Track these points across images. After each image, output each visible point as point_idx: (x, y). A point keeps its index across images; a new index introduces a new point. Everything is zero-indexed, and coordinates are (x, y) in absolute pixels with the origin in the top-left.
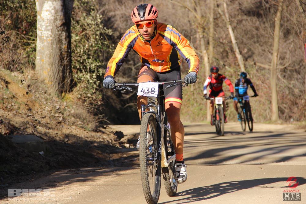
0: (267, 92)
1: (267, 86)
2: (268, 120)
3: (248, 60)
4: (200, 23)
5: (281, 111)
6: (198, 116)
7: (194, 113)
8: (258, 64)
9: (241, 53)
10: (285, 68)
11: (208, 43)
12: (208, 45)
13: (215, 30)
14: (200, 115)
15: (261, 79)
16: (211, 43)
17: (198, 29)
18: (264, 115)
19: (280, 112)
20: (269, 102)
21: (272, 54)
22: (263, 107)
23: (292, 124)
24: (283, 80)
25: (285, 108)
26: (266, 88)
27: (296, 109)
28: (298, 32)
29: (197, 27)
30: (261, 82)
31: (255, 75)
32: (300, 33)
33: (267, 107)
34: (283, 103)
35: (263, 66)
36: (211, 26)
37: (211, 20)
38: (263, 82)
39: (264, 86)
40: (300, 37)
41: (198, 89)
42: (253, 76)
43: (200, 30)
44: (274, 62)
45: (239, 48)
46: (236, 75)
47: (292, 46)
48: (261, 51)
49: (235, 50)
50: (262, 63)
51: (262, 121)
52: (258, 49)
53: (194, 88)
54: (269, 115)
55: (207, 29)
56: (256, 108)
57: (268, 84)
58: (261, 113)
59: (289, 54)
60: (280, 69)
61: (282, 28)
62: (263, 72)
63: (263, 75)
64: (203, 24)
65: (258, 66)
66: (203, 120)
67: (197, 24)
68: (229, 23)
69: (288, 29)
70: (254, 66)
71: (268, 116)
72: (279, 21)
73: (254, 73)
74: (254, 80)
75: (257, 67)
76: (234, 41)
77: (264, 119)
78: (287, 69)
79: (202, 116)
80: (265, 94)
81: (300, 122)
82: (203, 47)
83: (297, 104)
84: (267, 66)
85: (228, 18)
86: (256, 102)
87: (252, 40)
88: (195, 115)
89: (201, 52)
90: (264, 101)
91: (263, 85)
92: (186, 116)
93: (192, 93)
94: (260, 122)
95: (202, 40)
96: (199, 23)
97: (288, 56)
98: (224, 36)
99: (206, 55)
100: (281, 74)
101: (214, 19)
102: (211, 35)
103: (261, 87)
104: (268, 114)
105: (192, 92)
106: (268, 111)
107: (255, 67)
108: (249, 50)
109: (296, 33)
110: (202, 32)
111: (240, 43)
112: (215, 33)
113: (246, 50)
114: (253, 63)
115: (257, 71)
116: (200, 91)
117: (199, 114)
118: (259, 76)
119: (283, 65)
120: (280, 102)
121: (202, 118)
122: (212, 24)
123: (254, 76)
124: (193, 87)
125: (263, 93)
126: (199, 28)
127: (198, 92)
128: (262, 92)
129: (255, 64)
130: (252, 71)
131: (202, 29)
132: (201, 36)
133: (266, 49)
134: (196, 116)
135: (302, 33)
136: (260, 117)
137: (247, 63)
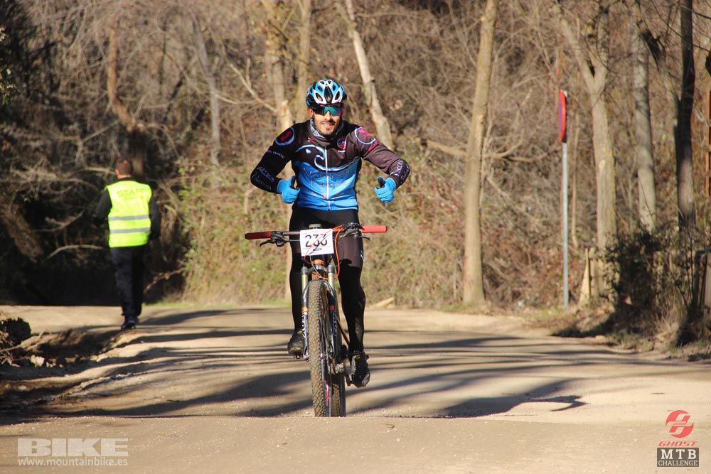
0: (453, 224)
1: (453, 207)
2: (453, 301)
3: (405, 131)
4: (273, 20)
5: (491, 279)
6: (260, 285)
7: (248, 277)
8: (430, 143)
9: (385, 111)
10: (507, 157)
11: (295, 80)
12: (291, 86)
13: (313, 43)
14: (267, 284)
15: (438, 187)
16: (301, 80)
17: (267, 39)
18: (444, 287)
19: (487, 281)
20: (459, 251)
21: (470, 116)
22: (443, 266)
23: (519, 314)
24: (499, 190)
25: (503, 269)
26: (452, 212)
27: (534, 273)
28: (547, 59)
29: (265, 32)
30: (437, 195)
31: (423, 175)
32: (552, 61)
33: (452, 266)
34: (497, 255)
35: (445, 149)
36: (305, 31)
37: (305, 13)
38: (443, 196)
39: (446, 206)
40: (551, 74)
41: (264, 210)
42: (417, 177)
43: (271, 43)
44: (475, 139)
45: (381, 97)
46: (369, 174)
47: (528, 97)
48: (441, 108)
49: (368, 103)
50: (444, 142)
51: (438, 306)
52: (432, 102)
53: (253, 205)
54: (457, 287)
55: (291, 41)
56: (423, 266)
57: (457, 199)
58: (438, 282)
59: (520, 119)
60: (492, 161)
61: (502, 46)
62: (446, 165)
63: (444, 175)
64: (281, 25)
65: (432, 150)
66: (274, 296)
67: (263, 25)
68: (355, 24)
69: (519, 48)
70: (422, 148)
71: (455, 291)
72: (492, 23)
73: (420, 169)
74: (419, 188)
75: (428, 153)
76: (366, 77)
77: (442, 299)
78: (512, 161)
79: (272, 287)
80: (449, 230)
81: (543, 309)
82: (279, 92)
83: (535, 258)
84: (456, 152)
85: (350, 11)
86: (423, 249)
87: (418, 76)
88: (253, 283)
89: (274, 106)
90: (445, 249)
91: (443, 204)
92: (227, 285)
93: (246, 219)
94: (432, 306)
95: (278, 68)
96: (269, 22)
97: (516, 124)
98: (341, 61)
99: (288, 112)
100: (496, 175)
101: (314, 11)
102: (303, 56)
103: (438, 210)
104: (454, 287)
105: (245, 215)
106: (455, 276)
107: (424, 152)
108: (410, 103)
109: (540, 61)
110: (278, 47)
111: (385, 85)
112: (314, 50)
113: (399, 104)
114: (418, 140)
115: (429, 162)
116: (268, 215)
117: (263, 280)
118: (434, 179)
119: (500, 149)
120: (490, 252)
121: (272, 292)
122: (307, 24)
123: (420, 176)
124: (249, 204)
125: (442, 226)
126: (270, 36)
127: (262, 216)
128: (439, 224)
129: (424, 144)
130: (415, 162)
131: (277, 39)
132: (275, 59)
133: (457, 103)
134: (255, 285)
135: (557, 62)
136: (433, 292)
137: (401, 138)
